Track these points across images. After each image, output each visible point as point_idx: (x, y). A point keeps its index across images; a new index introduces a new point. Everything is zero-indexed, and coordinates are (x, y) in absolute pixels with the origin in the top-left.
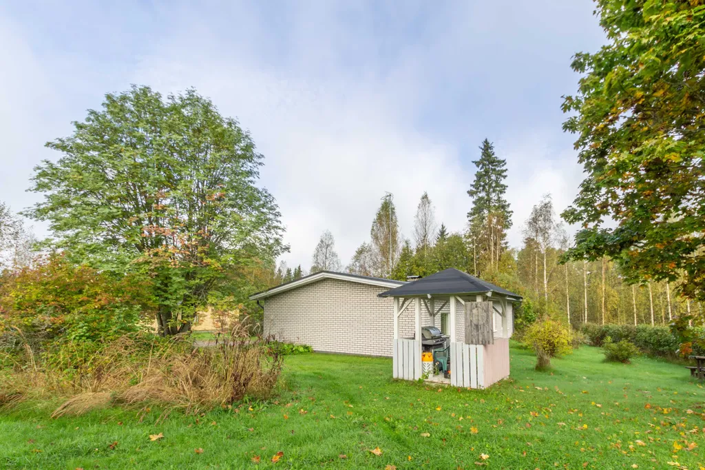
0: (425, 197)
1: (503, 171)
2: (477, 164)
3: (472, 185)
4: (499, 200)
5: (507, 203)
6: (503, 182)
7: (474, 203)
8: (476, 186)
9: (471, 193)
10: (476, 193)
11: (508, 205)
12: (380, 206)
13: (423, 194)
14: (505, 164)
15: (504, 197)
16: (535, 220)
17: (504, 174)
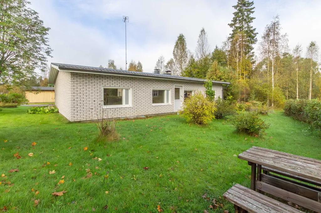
0: (203, 31)
1: (252, 9)
2: (235, 7)
3: (232, 21)
4: (248, 27)
5: (254, 28)
6: (251, 15)
7: (233, 31)
8: (235, 20)
9: (231, 25)
10: (234, 24)
11: (255, 29)
12: (177, 39)
13: (201, 29)
14: (253, 4)
15: (251, 24)
16: (268, 35)
17: (253, 10)
